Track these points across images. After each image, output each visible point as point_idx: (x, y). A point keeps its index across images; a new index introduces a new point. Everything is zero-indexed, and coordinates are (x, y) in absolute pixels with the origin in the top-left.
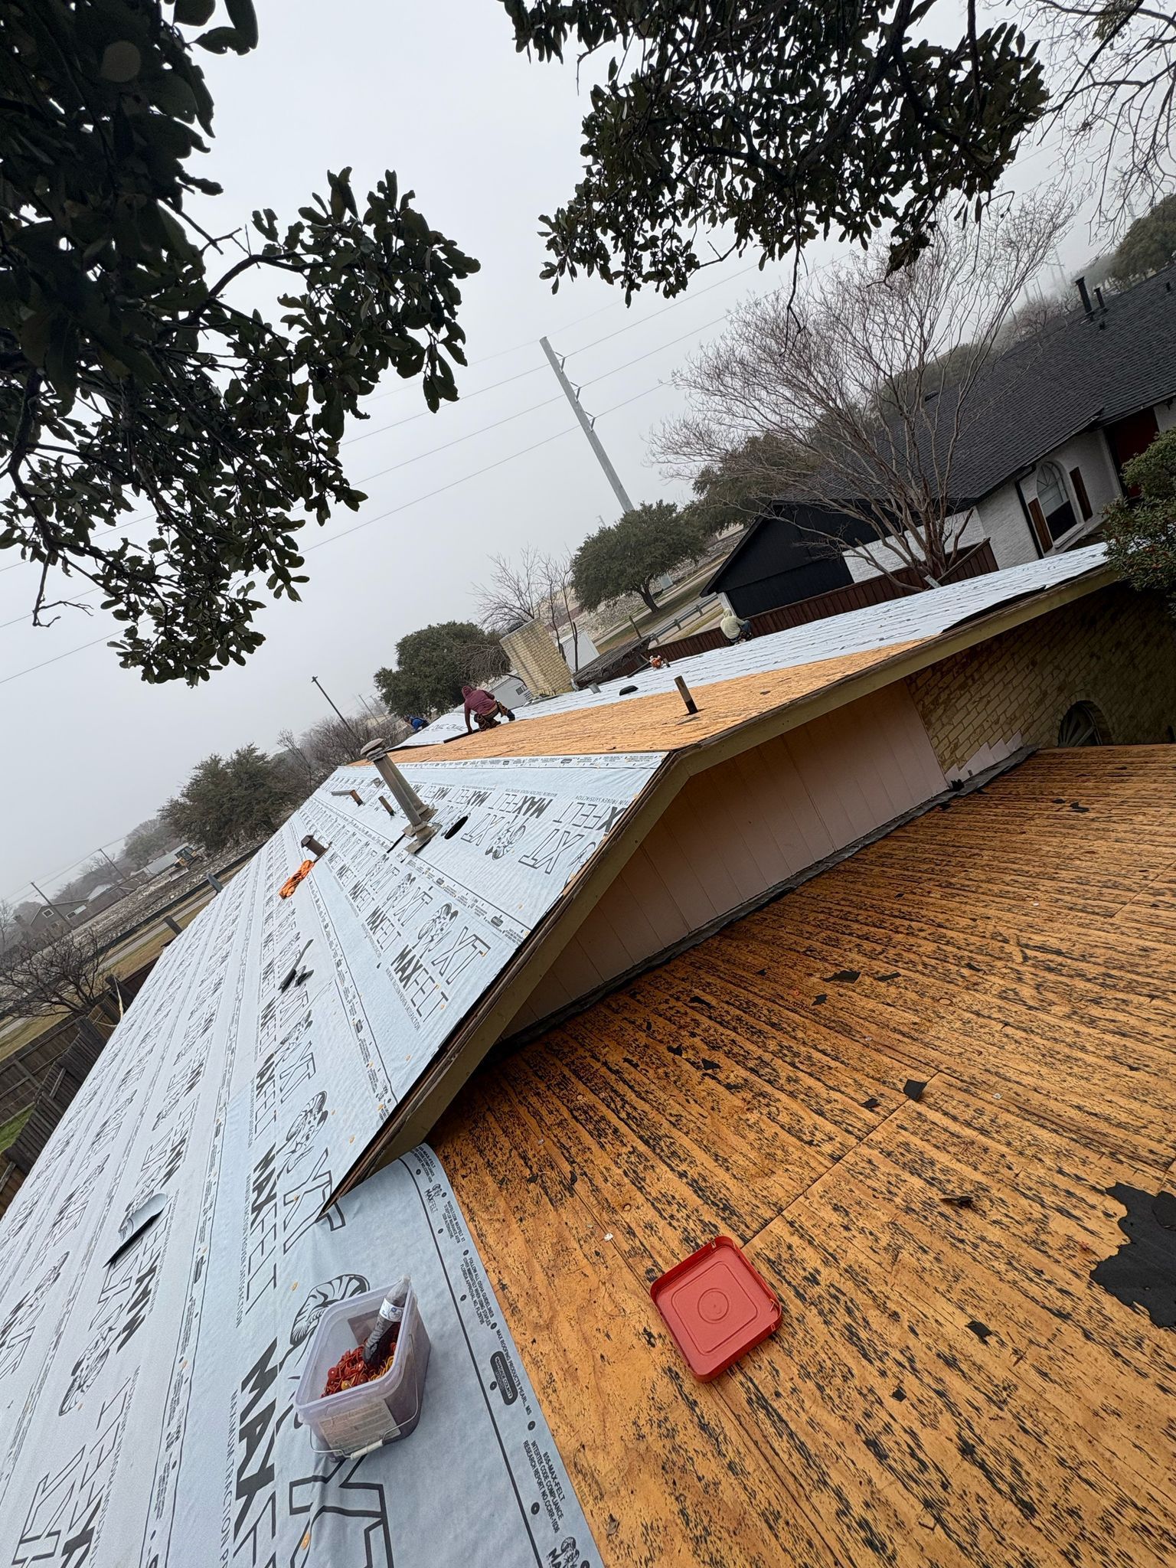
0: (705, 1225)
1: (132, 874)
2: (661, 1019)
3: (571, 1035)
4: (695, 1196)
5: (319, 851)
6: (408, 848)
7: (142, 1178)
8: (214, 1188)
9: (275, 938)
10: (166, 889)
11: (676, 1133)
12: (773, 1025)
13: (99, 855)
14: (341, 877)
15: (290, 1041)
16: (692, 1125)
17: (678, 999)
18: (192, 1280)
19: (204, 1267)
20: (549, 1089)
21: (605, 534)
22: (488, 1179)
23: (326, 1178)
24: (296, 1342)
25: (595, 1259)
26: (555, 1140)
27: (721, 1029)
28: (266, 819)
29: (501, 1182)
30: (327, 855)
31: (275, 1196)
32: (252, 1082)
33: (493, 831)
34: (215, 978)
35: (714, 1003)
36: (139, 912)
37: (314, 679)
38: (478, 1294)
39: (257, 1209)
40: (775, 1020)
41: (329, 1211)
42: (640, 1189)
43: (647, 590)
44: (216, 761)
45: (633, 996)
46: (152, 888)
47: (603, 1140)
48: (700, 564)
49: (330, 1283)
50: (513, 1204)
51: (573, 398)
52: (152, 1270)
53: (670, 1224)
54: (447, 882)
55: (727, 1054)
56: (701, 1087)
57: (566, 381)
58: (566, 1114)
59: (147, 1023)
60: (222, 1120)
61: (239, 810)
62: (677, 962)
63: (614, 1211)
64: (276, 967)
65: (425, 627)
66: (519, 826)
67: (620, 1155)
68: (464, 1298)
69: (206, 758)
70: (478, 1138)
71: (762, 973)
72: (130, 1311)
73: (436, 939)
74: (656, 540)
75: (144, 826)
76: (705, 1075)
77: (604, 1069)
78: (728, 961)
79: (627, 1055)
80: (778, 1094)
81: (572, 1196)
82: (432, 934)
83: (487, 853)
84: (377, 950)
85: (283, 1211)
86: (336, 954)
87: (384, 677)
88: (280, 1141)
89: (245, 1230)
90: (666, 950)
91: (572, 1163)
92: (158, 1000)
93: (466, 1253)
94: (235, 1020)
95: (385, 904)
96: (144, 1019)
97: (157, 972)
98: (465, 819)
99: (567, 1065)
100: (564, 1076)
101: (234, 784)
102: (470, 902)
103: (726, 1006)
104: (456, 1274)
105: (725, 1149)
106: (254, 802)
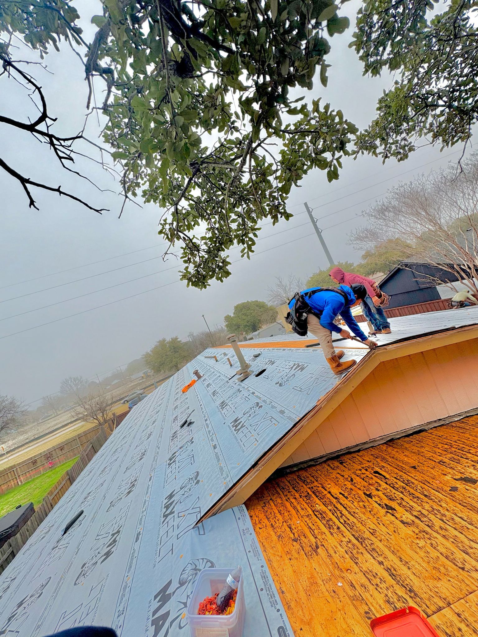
0: (399, 597)
1: (127, 378)
2: (358, 478)
3: (310, 475)
4: (390, 577)
5: (199, 377)
6: (238, 379)
7: (118, 491)
8: (147, 502)
9: (179, 407)
11: (372, 538)
12: (426, 496)
13: (119, 369)
14: (208, 387)
15: (184, 448)
16: (383, 537)
17: (366, 470)
18: (134, 541)
19: (140, 536)
20: (301, 497)
21: (321, 273)
22: (272, 533)
23: (198, 510)
24: (182, 583)
25: (333, 594)
26: (306, 524)
27: (394, 491)
28: (176, 365)
29: (279, 537)
30: (202, 379)
31: (174, 512)
32: (166, 462)
33: (279, 375)
34: (153, 419)
35: (387, 476)
37: (203, 316)
38: (269, 590)
39: (166, 516)
40: (426, 493)
41: (198, 525)
42: (356, 563)
44: (164, 340)
45: (341, 463)
46: (132, 384)
47: (332, 530)
49: (198, 560)
50: (285, 549)
51: (314, 223)
52: (118, 532)
53: (376, 589)
54: (257, 394)
55: (400, 504)
56: (386, 518)
57: (312, 217)
58: (311, 512)
59: (125, 432)
60: (152, 475)
61: (168, 360)
62: (363, 452)
63: (342, 571)
64: (178, 418)
66: (292, 374)
67: (342, 541)
68: (262, 590)
69: (161, 339)
70: (267, 511)
71: (414, 467)
72: (107, 547)
73: (252, 416)
76: (387, 512)
77: (329, 495)
78: (393, 458)
79: (340, 491)
80: (435, 534)
81: (317, 555)
82: (250, 413)
83: (276, 384)
84: (223, 417)
85: (177, 520)
86: (205, 416)
87: (227, 318)
88: (177, 489)
89: (160, 524)
90: (357, 445)
91: (316, 538)
92: (130, 424)
93: (262, 566)
94: (160, 436)
95: (227, 399)
96: (124, 431)
97: (131, 414)
98: (264, 370)
99: (309, 488)
100: (308, 493)
101: (169, 350)
102: (268, 402)
103: (395, 480)
104: (258, 576)
105: (406, 556)
106: (173, 358)
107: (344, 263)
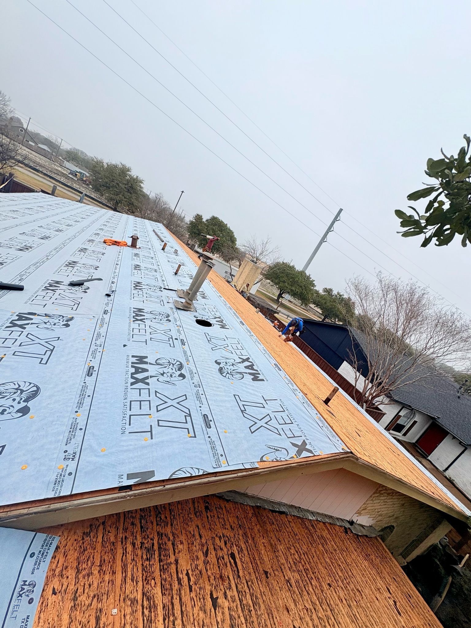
1: (60, 158)
5: (134, 245)
6: (175, 301)
9: (87, 254)
10: (63, 175)
13: (60, 140)
21: (293, 268)
30: (135, 251)
36: (47, 169)
37: (183, 192)
43: (283, 293)
44: (129, 170)
46: (60, 169)
48: (301, 307)
51: (329, 230)
54: (187, 348)
57: (333, 225)
59: (4, 209)
61: (115, 189)
64: (76, 268)
65: (225, 223)
69: (128, 165)
71: (267, 574)
74: (301, 287)
75: (82, 152)
92: (18, 207)
95: (145, 285)
98: (210, 324)
101: (125, 182)
106: (122, 194)
107: (311, 279)
